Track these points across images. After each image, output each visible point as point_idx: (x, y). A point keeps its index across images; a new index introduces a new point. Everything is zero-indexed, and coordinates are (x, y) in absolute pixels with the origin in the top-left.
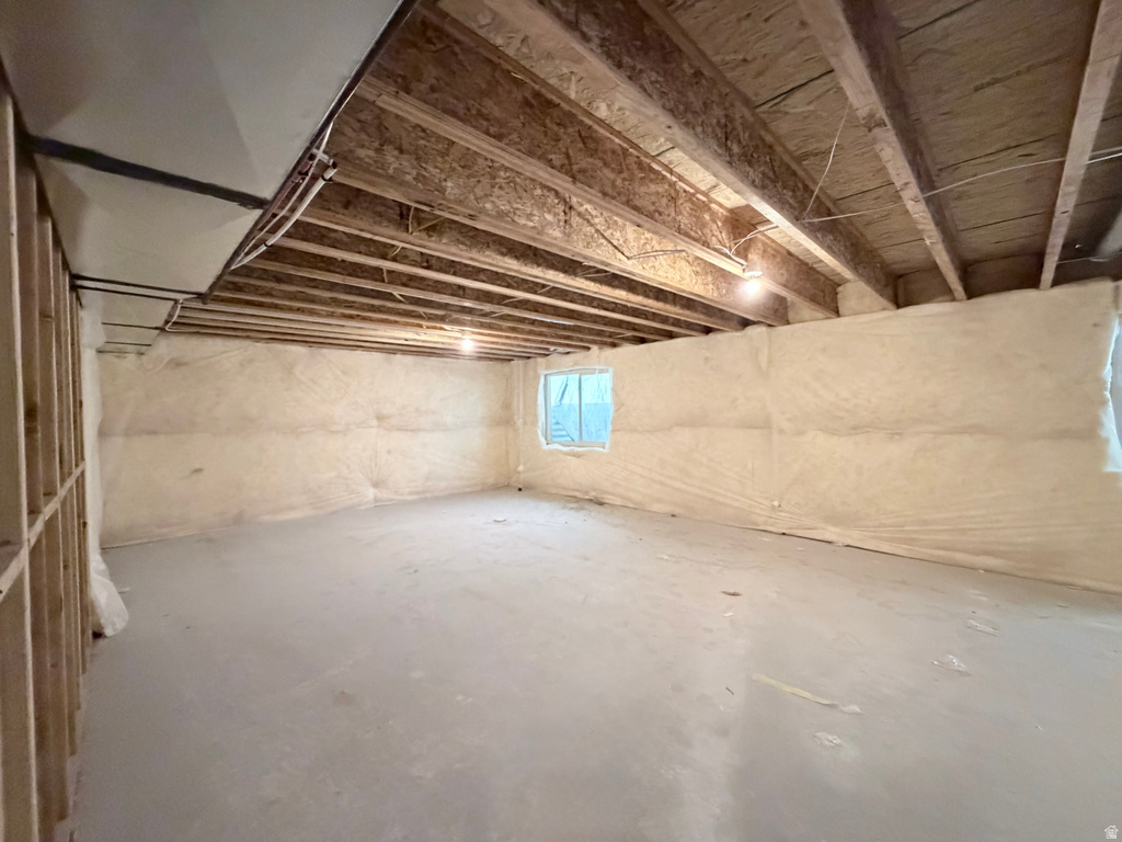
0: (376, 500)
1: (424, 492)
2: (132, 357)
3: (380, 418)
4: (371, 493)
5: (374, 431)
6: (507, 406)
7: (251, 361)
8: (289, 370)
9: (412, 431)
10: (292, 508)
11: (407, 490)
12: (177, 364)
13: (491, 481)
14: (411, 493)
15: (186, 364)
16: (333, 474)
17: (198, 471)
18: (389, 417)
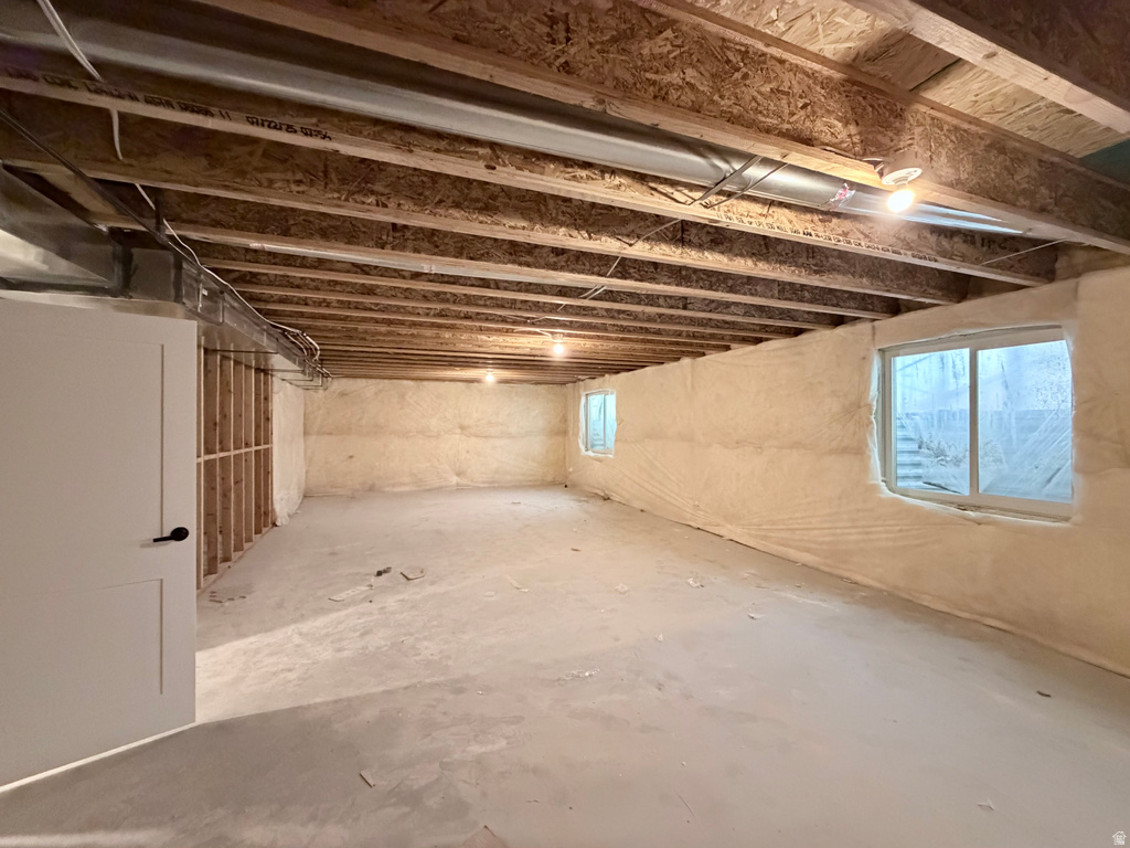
0: (458, 485)
1: (493, 482)
2: (321, 391)
3: (462, 428)
4: (455, 480)
5: (458, 436)
6: (565, 420)
7: (381, 391)
8: (402, 396)
9: (486, 437)
10: (402, 484)
11: (480, 480)
12: (343, 394)
13: (549, 478)
14: (484, 483)
15: (346, 395)
16: (428, 465)
17: (351, 457)
18: (469, 427)
